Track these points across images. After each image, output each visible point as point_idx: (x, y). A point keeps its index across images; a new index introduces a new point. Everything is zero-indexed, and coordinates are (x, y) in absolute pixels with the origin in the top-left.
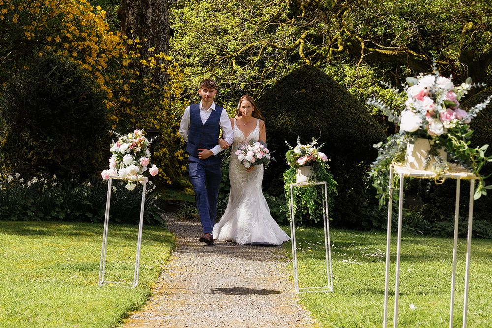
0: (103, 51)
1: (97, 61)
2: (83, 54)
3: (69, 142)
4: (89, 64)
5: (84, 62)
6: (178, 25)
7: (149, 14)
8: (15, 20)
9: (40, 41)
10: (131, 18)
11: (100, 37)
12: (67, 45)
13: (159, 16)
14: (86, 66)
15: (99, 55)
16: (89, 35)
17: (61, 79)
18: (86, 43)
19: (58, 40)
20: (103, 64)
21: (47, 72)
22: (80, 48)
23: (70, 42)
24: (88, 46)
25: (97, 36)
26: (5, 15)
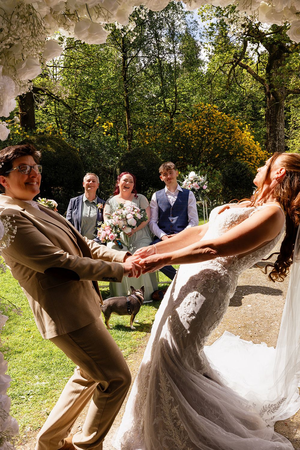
0: (259, 158)
1: (256, 162)
2: (250, 160)
3: (243, 191)
4: (253, 163)
5: (251, 162)
6: (291, 146)
7: (277, 143)
8: (226, 148)
9: (235, 155)
10: (270, 145)
11: (257, 153)
12: (244, 156)
13: (281, 144)
14: (251, 164)
15: (257, 159)
16: (253, 152)
17: (241, 169)
18: (252, 155)
19: (241, 154)
20: (258, 163)
21: (236, 167)
22: (249, 157)
23: (246, 155)
24: (252, 156)
25: (256, 152)
26: (223, 146)
